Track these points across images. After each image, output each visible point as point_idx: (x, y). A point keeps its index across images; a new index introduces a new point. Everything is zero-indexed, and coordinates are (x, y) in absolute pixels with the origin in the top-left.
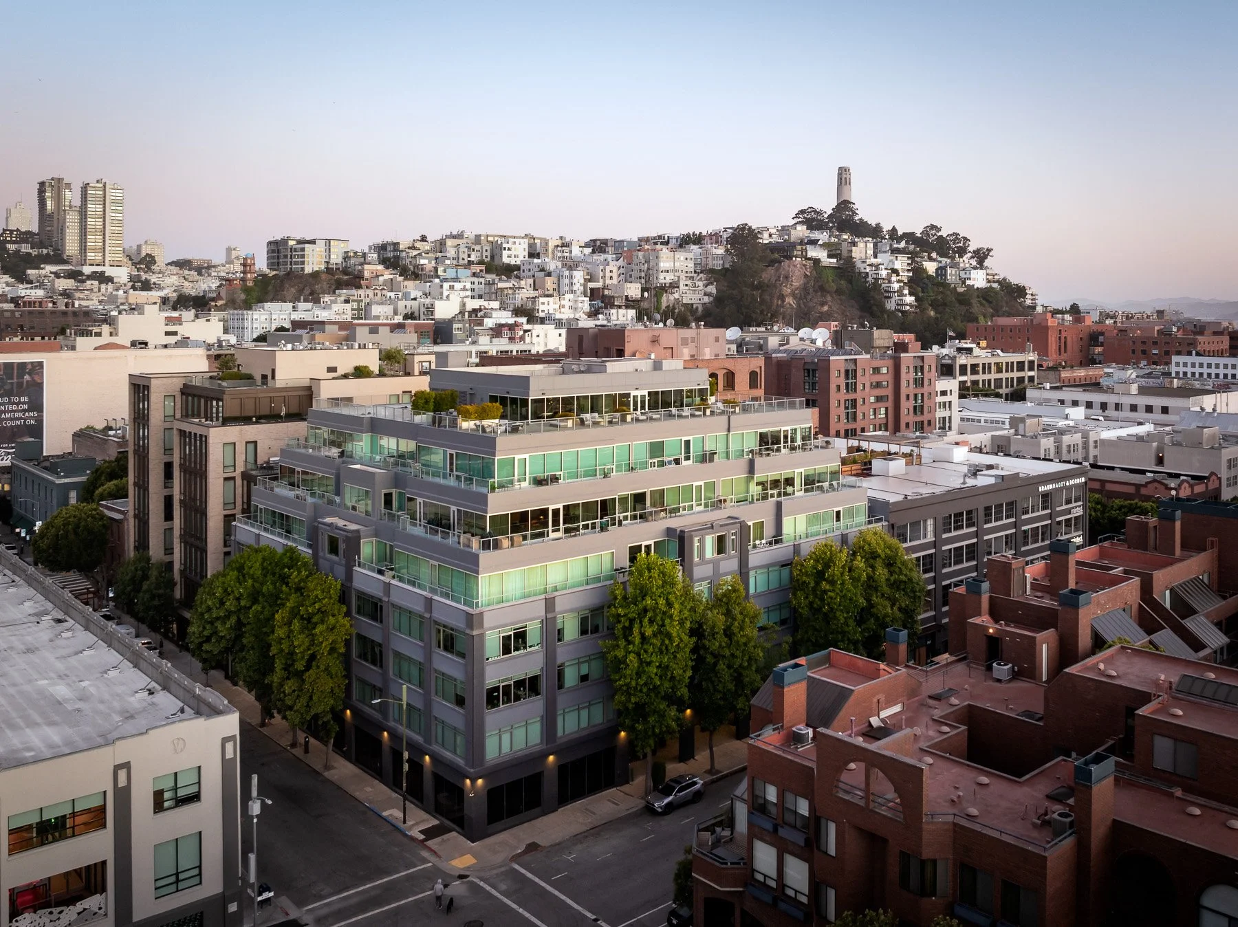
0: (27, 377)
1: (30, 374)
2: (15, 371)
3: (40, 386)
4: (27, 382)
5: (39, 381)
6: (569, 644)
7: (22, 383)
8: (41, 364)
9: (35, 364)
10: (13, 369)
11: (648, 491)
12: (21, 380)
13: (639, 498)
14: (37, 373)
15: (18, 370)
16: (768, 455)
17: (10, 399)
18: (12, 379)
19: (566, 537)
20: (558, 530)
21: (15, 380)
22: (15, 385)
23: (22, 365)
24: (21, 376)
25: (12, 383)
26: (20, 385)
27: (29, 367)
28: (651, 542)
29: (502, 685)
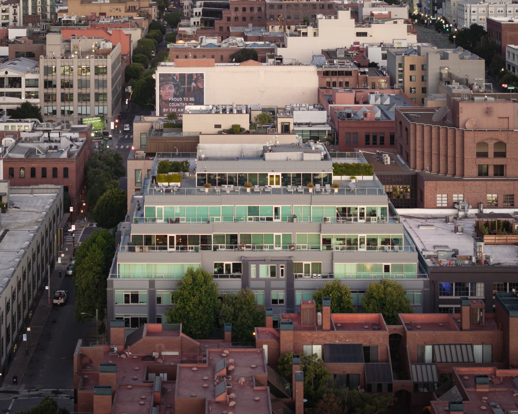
0: (193, 84)
1: (195, 82)
2: (186, 80)
3: (201, 91)
4: (194, 87)
5: (201, 87)
6: (163, 306)
7: (191, 88)
8: (202, 75)
9: (199, 75)
10: (185, 78)
11: (239, 234)
12: (189, 86)
13: (234, 237)
14: (200, 82)
15: (188, 78)
16: (343, 222)
17: (183, 99)
18: (184, 85)
19: (176, 252)
20: (173, 247)
21: (186, 86)
22: (186, 89)
23: (191, 76)
24: (190, 83)
25: (184, 88)
26: (189, 89)
27: (195, 77)
28: (231, 263)
29: (124, 317)
